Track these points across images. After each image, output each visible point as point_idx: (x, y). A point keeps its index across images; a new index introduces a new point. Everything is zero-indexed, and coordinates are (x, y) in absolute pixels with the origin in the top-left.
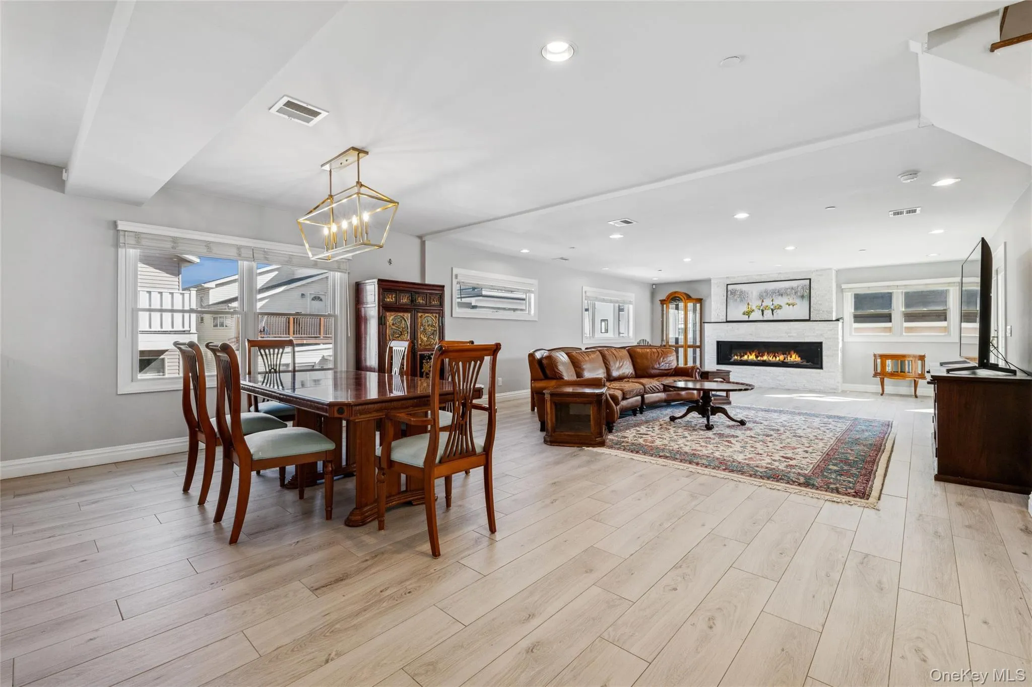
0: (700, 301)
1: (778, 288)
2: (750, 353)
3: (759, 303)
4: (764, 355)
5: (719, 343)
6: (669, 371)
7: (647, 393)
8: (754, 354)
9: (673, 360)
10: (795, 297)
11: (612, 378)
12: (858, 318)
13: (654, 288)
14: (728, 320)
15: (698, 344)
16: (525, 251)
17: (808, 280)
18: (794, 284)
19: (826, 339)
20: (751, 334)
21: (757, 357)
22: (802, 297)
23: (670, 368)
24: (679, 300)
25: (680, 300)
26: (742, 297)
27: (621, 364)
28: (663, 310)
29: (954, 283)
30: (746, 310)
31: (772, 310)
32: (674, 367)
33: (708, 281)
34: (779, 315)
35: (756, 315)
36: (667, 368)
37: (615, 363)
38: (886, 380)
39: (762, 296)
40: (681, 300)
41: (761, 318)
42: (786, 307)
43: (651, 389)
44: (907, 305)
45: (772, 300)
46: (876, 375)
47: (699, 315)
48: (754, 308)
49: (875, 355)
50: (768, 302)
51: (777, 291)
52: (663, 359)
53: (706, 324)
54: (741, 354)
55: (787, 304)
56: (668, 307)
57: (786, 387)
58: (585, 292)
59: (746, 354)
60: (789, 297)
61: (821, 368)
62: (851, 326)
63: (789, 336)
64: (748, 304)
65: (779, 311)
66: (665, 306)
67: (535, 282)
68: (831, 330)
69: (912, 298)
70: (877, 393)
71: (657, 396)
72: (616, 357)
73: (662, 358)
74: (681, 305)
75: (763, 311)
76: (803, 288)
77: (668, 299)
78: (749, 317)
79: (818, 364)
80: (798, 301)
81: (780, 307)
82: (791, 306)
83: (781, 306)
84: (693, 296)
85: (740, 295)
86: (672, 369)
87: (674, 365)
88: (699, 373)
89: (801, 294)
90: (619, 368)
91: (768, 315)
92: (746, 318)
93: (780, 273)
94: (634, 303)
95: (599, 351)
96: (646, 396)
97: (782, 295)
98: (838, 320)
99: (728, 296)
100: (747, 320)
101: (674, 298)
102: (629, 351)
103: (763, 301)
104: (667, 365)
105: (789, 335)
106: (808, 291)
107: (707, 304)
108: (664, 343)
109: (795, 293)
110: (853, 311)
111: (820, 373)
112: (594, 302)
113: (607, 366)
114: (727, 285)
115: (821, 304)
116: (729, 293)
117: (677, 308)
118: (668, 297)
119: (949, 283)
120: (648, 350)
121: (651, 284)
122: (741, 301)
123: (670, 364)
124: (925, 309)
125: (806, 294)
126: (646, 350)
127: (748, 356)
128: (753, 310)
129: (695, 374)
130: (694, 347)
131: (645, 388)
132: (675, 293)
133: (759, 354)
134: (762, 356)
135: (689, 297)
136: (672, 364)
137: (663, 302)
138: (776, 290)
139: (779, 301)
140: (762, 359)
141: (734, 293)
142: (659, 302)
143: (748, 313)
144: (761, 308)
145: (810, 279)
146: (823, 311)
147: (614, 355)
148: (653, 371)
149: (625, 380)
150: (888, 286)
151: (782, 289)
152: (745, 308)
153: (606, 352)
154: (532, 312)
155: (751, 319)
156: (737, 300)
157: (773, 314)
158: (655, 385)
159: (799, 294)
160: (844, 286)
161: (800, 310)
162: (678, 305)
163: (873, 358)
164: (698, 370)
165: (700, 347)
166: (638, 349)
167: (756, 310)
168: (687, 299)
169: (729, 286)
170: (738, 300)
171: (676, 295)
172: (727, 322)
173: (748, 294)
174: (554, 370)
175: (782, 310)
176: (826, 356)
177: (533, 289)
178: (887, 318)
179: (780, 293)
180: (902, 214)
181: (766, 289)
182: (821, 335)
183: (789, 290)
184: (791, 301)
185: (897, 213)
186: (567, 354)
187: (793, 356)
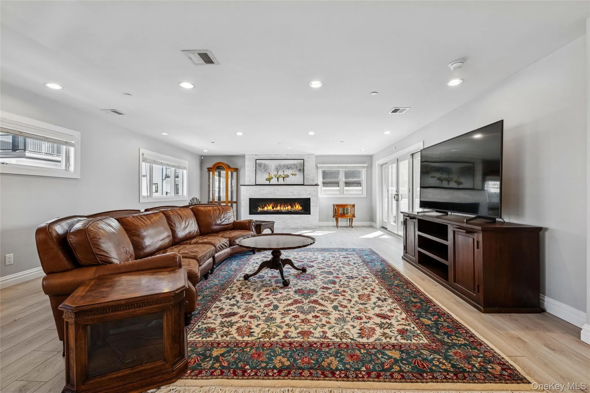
0: (236, 170)
1: (286, 164)
2: (269, 205)
3: (276, 173)
4: (278, 206)
5: (250, 199)
6: (228, 226)
7: (217, 252)
8: (271, 206)
9: (231, 216)
10: (296, 170)
11: (177, 240)
12: (325, 184)
13: (203, 159)
14: (257, 184)
15: (235, 200)
16: (54, 86)
17: (303, 160)
18: (295, 162)
19: (312, 196)
20: (271, 194)
21: (273, 208)
22: (300, 170)
23: (230, 222)
24: (222, 169)
25: (223, 169)
26: (266, 168)
27: (187, 223)
28: (209, 176)
29: (365, 167)
30: (268, 177)
31: (284, 178)
33: (243, 157)
34: (288, 181)
35: (274, 181)
36: (227, 223)
37: (180, 224)
38: (339, 219)
39: (278, 169)
40: (224, 169)
41: (277, 183)
42: (291, 176)
43: (221, 247)
44: (346, 177)
45: (283, 172)
46: (334, 217)
47: (236, 180)
48: (273, 176)
49: (334, 205)
50: (281, 173)
51: (286, 166)
52: (224, 215)
53: (242, 186)
54: (262, 206)
55: (292, 174)
56: (213, 174)
57: (291, 227)
58: (143, 154)
59: (266, 206)
60: (293, 170)
61: (310, 214)
62: (321, 189)
63: (293, 195)
64: (269, 173)
65: (287, 179)
66: (211, 173)
67: (77, 134)
68: (315, 191)
69: (347, 175)
70: (333, 226)
71: (224, 253)
72: (181, 217)
73: (223, 215)
74: (223, 173)
75: (278, 178)
76: (300, 165)
77: (214, 167)
78: (270, 182)
79: (308, 211)
80: (297, 173)
81: (288, 176)
82: (294, 176)
83: (288, 175)
84: (231, 167)
85: (264, 167)
86: (231, 223)
87: (232, 220)
88: (254, 226)
89: (299, 169)
90: (185, 228)
91: (281, 181)
92: (268, 182)
93: (287, 154)
94: (187, 168)
95: (163, 212)
96: (216, 255)
97: (289, 169)
98: (316, 185)
99: (257, 167)
100: (269, 184)
101: (218, 167)
102: (192, 210)
103: (278, 172)
104: (227, 220)
105: (293, 194)
106: (303, 167)
107: (241, 172)
108: (211, 200)
109: (296, 168)
110: (322, 180)
111: (309, 217)
112: (151, 164)
113: (172, 228)
114: (256, 160)
115: (309, 175)
116: (257, 165)
117: (219, 176)
118: (214, 166)
119: (363, 167)
120: (210, 208)
121: (200, 155)
122: (265, 171)
123: (229, 219)
124: (353, 180)
125: (302, 169)
126: (208, 208)
127: (267, 207)
128: (272, 178)
129: (252, 227)
131: (215, 247)
132: (219, 163)
133: (274, 205)
134: (277, 207)
135: (229, 167)
136: (231, 219)
137: (209, 169)
138: (285, 165)
139: (289, 172)
140: (276, 209)
141: (260, 165)
142: (207, 169)
143: (269, 179)
144: (277, 176)
145: (304, 160)
146: (310, 180)
147: (180, 215)
148: (215, 227)
149: (194, 241)
150: (339, 167)
151: (289, 165)
152: (267, 176)
153: (171, 213)
154: (72, 168)
156: (262, 170)
157: (284, 181)
158: (223, 243)
159: (298, 169)
160: (319, 165)
161: (298, 179)
162: (220, 172)
164: (254, 224)
165: (236, 202)
166: (201, 208)
167: (274, 178)
168: (228, 168)
169: (257, 160)
170: (263, 170)
171: (221, 165)
172: (256, 185)
173: (269, 167)
174: (95, 250)
175: (289, 178)
176: (312, 206)
177: (73, 142)
178: (337, 184)
179: (288, 167)
180: (396, 112)
181: (280, 164)
182: (310, 194)
183: (293, 166)
184: (293, 173)
185: (395, 111)
186: (118, 220)
187: (297, 206)
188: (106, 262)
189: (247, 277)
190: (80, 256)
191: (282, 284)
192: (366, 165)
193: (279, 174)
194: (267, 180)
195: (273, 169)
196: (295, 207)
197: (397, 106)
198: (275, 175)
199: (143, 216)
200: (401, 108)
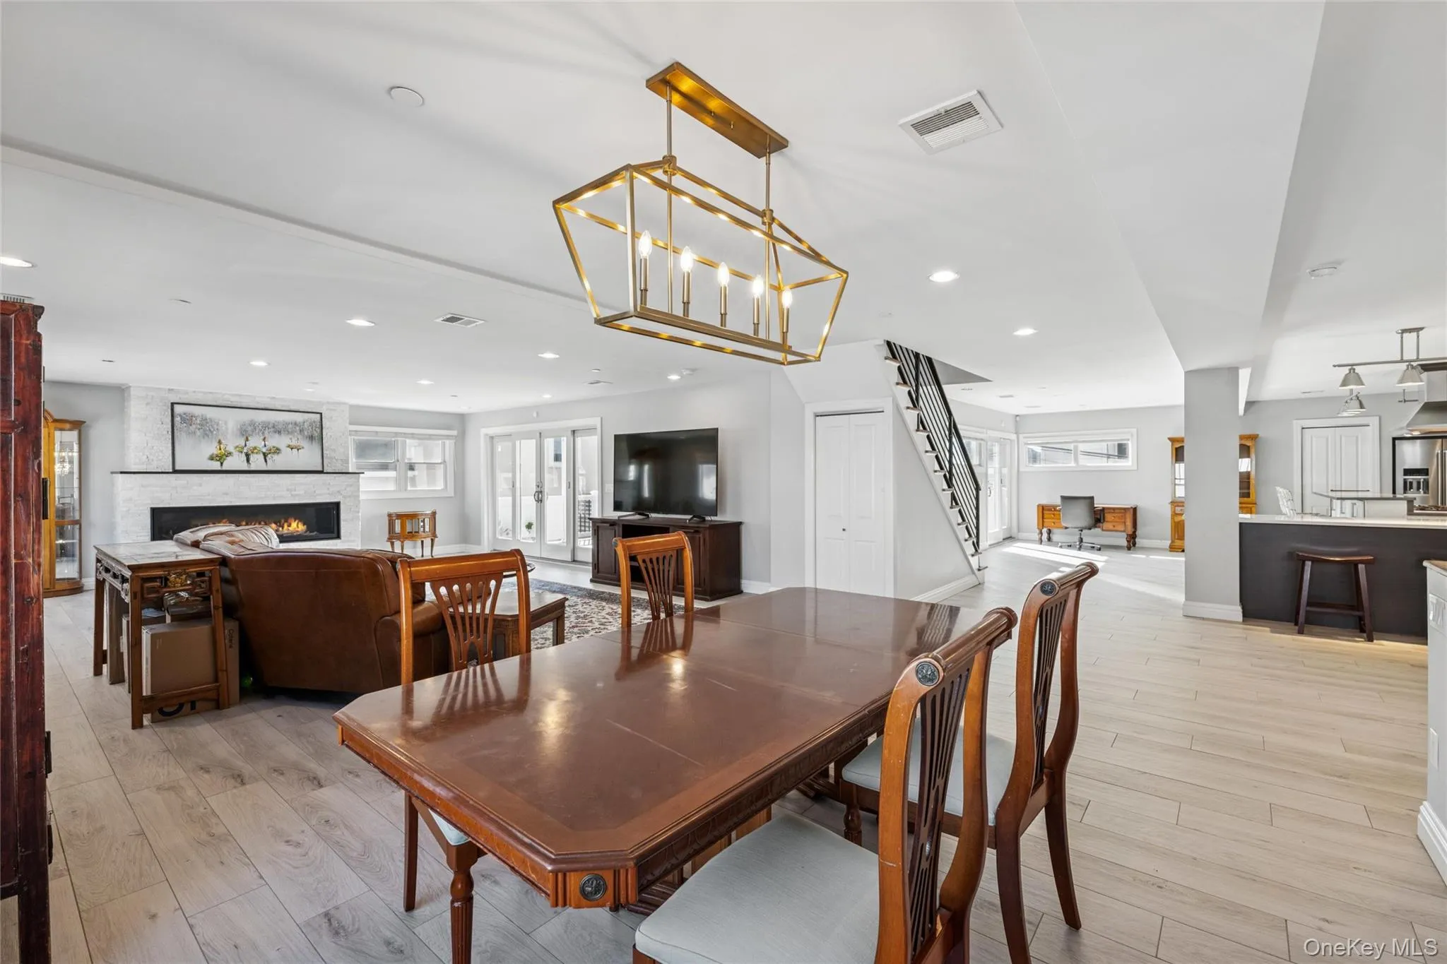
0: (81, 425)
1: (272, 421)
3: (240, 442)
5: (156, 510)
10: (300, 437)
14: (177, 468)
17: (319, 415)
18: (298, 417)
19: (344, 497)
20: (227, 494)
22: (311, 438)
26: (207, 429)
30: (216, 452)
31: (265, 455)
33: (119, 390)
34: (276, 462)
35: (236, 462)
39: (246, 431)
41: (245, 467)
42: (286, 451)
45: (264, 439)
46: (390, 540)
48: (231, 449)
49: (389, 515)
50: (255, 442)
51: (270, 426)
53: (120, 476)
55: (289, 446)
60: (291, 436)
61: (338, 536)
63: (292, 495)
64: (220, 442)
65: (275, 457)
68: (351, 486)
75: (247, 455)
76: (311, 425)
78: (222, 464)
79: (333, 532)
80: (304, 443)
81: (277, 451)
82: (295, 450)
83: (278, 449)
85: (201, 425)
89: (310, 434)
91: (257, 462)
92: (215, 465)
93: (274, 398)
97: (279, 432)
99: (177, 424)
100: (219, 468)
103: (247, 440)
105: (293, 493)
106: (319, 430)
109: (301, 431)
110: (355, 460)
111: (333, 546)
114: (173, 404)
115: (333, 450)
116: (177, 419)
119: (449, 436)
122: (205, 435)
125: (316, 434)
128: (230, 454)
138: (269, 423)
139: (281, 441)
141: (188, 419)
143: (220, 458)
144: (245, 451)
145: (321, 414)
146: (337, 460)
151: (279, 423)
152: (213, 449)
155: (225, 468)
156: (194, 432)
157: (266, 461)
159: (306, 433)
161: (308, 456)
163: (388, 518)
165: (79, 522)
167: (235, 453)
169: (175, 406)
170: (198, 433)
172: (175, 472)
173: (218, 425)
175: (280, 455)
176: (344, 521)
179: (278, 430)
181: (252, 421)
182: (339, 492)
183: (290, 426)
184: (294, 443)
187: (294, 525)
192: (455, 433)
193: (251, 444)
194: (212, 458)
195: (230, 431)
196: (289, 526)
198: (237, 447)
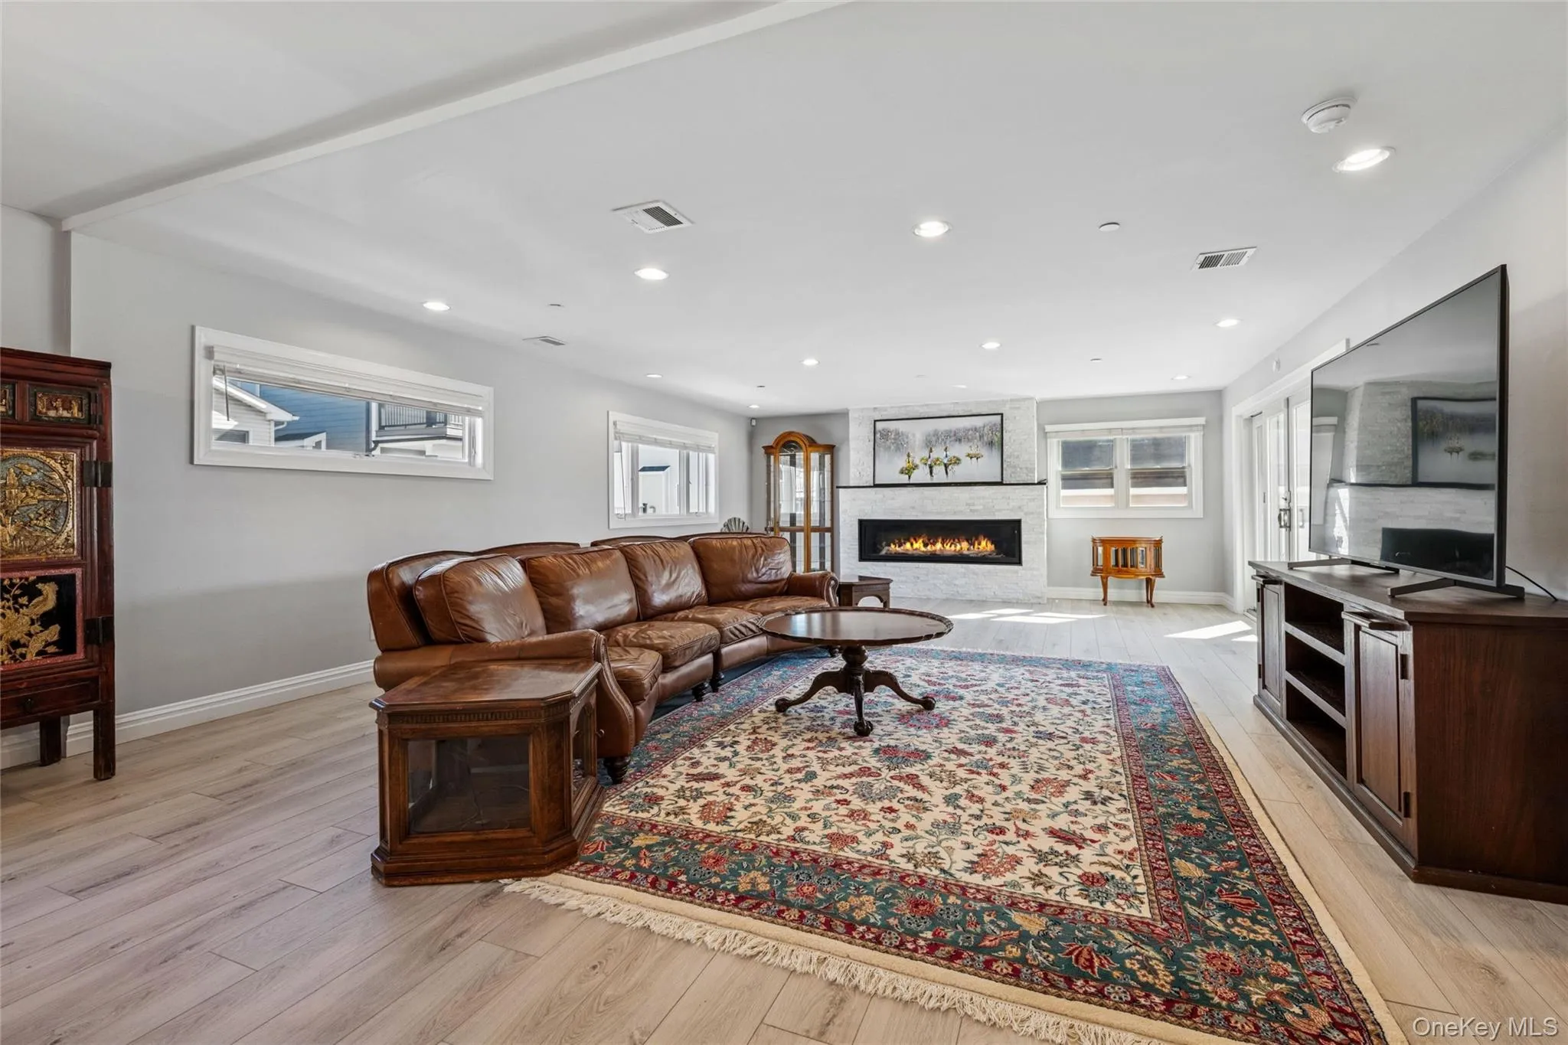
0: (831, 449)
1: (953, 429)
2: (916, 538)
3: (926, 454)
4: (937, 541)
5: (861, 522)
6: (775, 585)
7: (727, 644)
8: (921, 541)
9: (783, 563)
10: (979, 443)
11: (650, 612)
12: (1069, 482)
13: (754, 425)
14: (877, 482)
15: (828, 524)
16: (436, 306)
17: (999, 417)
18: (978, 422)
19: (1026, 514)
20: (913, 508)
21: (926, 545)
22: (991, 444)
23: (779, 577)
24: (795, 447)
25: (798, 447)
26: (899, 443)
27: (674, 576)
28: (769, 466)
29: (1197, 426)
30: (906, 465)
31: (946, 466)
32: (786, 576)
33: (842, 415)
34: (958, 473)
35: (921, 475)
36: (773, 578)
37: (659, 576)
38: (1111, 580)
39: (930, 442)
40: (800, 446)
41: (928, 480)
42: (966, 461)
43: (737, 633)
44: (1135, 459)
45: (946, 450)
46: (1094, 573)
47: (830, 474)
48: (917, 461)
49: (1094, 540)
50: (938, 453)
51: (952, 434)
52: (765, 560)
53: (840, 490)
54: (900, 541)
55: (968, 455)
56: (777, 461)
57: (969, 597)
58: (615, 424)
59: (908, 540)
60: (971, 444)
61: (1019, 563)
62: (1058, 493)
63: (971, 510)
64: (909, 456)
65: (956, 467)
66: (772, 457)
67: (486, 391)
68: (1034, 500)
69: (1138, 450)
70: (1094, 601)
71: (750, 647)
72: (662, 561)
73: (762, 559)
74: (800, 456)
75: (931, 467)
76: (991, 429)
77: (777, 445)
78: (909, 477)
79: (1014, 556)
80: (983, 451)
81: (957, 461)
82: (974, 459)
83: (958, 459)
84: (820, 441)
85: (895, 439)
86: (782, 580)
87: (786, 571)
88: (833, 588)
89: (990, 440)
90: (670, 585)
91: (939, 475)
92: (904, 479)
93: (957, 403)
94: (717, 451)
95: (622, 550)
96: (725, 650)
97: (960, 440)
98: (1040, 483)
99: (878, 440)
100: (907, 482)
101: (787, 444)
102: (694, 548)
103: (931, 451)
104: (774, 571)
105: (972, 508)
106: (999, 434)
107: (841, 455)
109: (980, 437)
110: (1060, 468)
111: (1017, 572)
112: (635, 445)
113: (640, 583)
114: (875, 421)
115: (1018, 457)
116: (878, 435)
117: (793, 463)
118: (777, 442)
119: (1191, 426)
120: (735, 543)
121: (748, 417)
122: (898, 449)
123: (778, 569)
124: (1159, 467)
125: (996, 439)
126: (730, 541)
127: (912, 544)
128: (916, 466)
129: (828, 591)
130: (821, 530)
131: (722, 632)
132: (790, 434)
133: (929, 540)
134: (934, 544)
135: (812, 443)
136: (783, 570)
137: (769, 450)
138: (951, 431)
139: (959, 450)
140: (933, 549)
141: (885, 434)
142: (763, 451)
143: (907, 471)
144: (929, 462)
145: (1002, 414)
146: (1021, 468)
147: (659, 557)
148: (745, 588)
149: (681, 614)
150: (1110, 430)
151: (959, 430)
152: (902, 463)
153: (639, 552)
154: (479, 460)
155: (912, 481)
156: (890, 447)
157: (947, 473)
158: (744, 623)
159: (985, 438)
160: (1048, 428)
161: (986, 467)
162: (795, 455)
163: (1091, 544)
164: (833, 582)
165: (831, 530)
166: (714, 542)
167: (921, 466)
168: (810, 446)
169: (877, 423)
170: (892, 447)
171: (792, 439)
172: (876, 486)
173: (907, 437)
174: (454, 616)
175: (960, 465)
176: (1026, 542)
177: (480, 408)
178: (1108, 480)
179: (958, 437)
180: (1215, 265)
181: (936, 430)
182: (1020, 507)
183: (970, 432)
184: (973, 451)
185: (1210, 262)
186: (523, 563)
187: (983, 543)
188: (475, 638)
189: (783, 706)
190: (432, 623)
191: (853, 730)
192: (1201, 420)
193: (934, 455)
194: (902, 472)
195: (917, 443)
196: (979, 544)
197: (1213, 248)
198: (922, 459)
199: (574, 556)
200: (1226, 254)
